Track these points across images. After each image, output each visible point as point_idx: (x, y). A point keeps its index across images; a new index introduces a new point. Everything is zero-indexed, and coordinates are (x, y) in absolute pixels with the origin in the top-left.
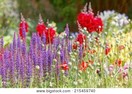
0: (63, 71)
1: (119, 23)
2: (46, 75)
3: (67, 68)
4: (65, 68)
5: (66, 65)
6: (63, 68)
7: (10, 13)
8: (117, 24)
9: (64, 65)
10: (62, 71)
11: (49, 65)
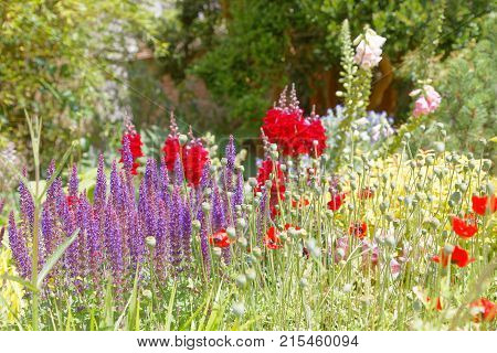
0: (218, 250)
1: (371, 134)
2: (178, 261)
3: (228, 241)
4: (222, 244)
5: (224, 235)
6: (217, 242)
7: (112, 112)
8: (365, 136)
9: (220, 236)
10: (215, 249)
11: (186, 237)
